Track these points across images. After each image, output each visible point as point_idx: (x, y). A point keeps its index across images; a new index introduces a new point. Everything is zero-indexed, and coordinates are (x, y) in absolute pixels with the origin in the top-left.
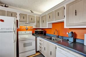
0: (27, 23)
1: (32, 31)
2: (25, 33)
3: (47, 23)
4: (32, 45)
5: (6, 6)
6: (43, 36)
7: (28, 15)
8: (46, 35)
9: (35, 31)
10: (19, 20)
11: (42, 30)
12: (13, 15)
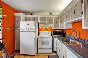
0: (46, 24)
1: (50, 32)
2: (44, 33)
3: (65, 23)
4: (48, 44)
5: (32, 13)
6: (62, 37)
7: (46, 17)
8: (66, 36)
9: (53, 32)
10: (39, 23)
11: (60, 31)
12: (35, 20)
